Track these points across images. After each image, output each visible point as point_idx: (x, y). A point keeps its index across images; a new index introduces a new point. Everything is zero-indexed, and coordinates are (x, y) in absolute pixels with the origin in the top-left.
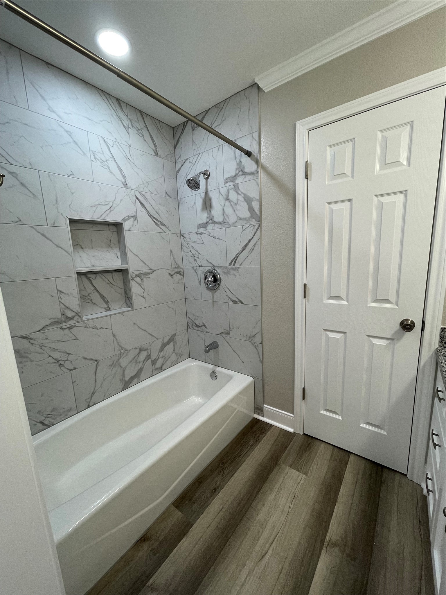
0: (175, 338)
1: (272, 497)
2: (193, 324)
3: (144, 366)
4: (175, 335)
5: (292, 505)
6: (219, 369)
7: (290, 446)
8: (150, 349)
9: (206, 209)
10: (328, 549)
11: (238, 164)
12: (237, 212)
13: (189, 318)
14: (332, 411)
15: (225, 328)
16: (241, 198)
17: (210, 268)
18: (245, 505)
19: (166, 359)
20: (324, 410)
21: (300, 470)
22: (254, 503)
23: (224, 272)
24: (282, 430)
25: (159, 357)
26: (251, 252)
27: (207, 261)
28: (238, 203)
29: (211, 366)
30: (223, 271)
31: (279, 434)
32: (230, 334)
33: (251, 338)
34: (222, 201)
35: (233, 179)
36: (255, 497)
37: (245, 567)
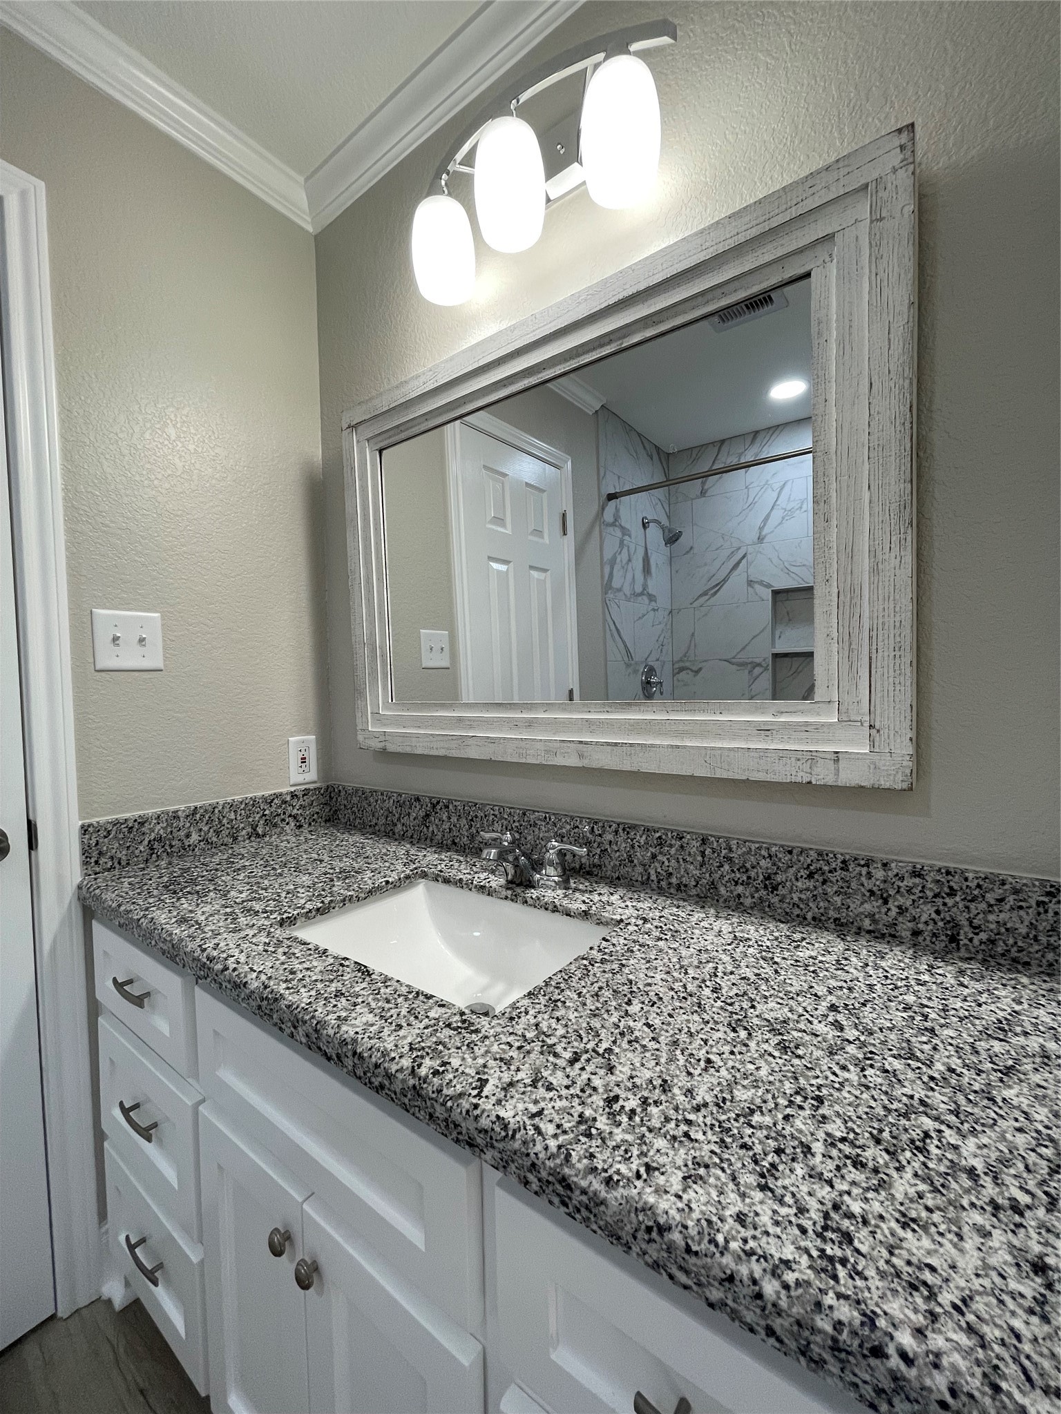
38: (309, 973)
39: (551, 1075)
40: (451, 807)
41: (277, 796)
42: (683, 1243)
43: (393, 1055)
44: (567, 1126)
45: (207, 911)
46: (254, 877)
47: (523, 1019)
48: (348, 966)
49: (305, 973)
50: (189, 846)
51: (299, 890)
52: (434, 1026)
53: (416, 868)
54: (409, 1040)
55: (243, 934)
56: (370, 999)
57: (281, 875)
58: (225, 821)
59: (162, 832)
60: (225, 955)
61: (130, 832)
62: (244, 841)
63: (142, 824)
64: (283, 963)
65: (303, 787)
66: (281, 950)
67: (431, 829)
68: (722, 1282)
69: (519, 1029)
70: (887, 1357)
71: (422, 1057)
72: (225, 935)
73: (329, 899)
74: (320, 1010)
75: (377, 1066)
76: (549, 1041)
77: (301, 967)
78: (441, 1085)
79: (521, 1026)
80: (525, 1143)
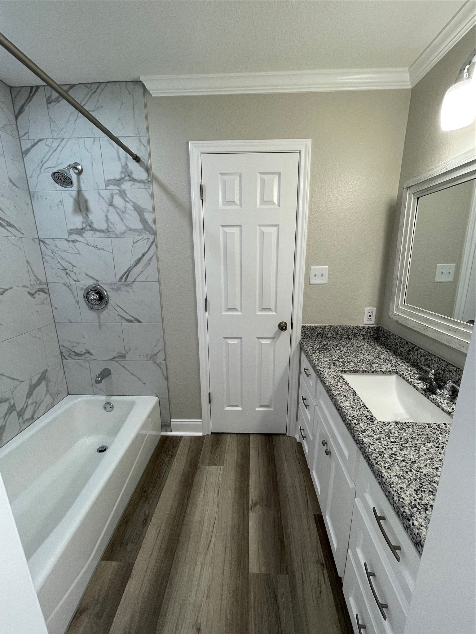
0: (47, 375)
1: (201, 496)
2: (70, 354)
3: (6, 423)
4: (46, 371)
5: (219, 494)
6: (114, 398)
7: (203, 448)
8: (13, 398)
9: (81, 211)
10: (253, 509)
11: (123, 167)
12: (125, 221)
13: (64, 346)
14: (234, 405)
15: (118, 352)
16: (129, 206)
17: (92, 283)
18: (180, 515)
19: (38, 404)
20: (228, 407)
21: (217, 464)
22: (188, 510)
23: (113, 289)
24: (191, 437)
25: (27, 404)
26: (146, 266)
27: (86, 276)
28: (126, 211)
29: (103, 398)
30: (112, 287)
31: (191, 441)
32: (126, 357)
33: (153, 357)
34: (105, 206)
35: (118, 182)
36: (187, 504)
37: (197, 563)
38: (341, 388)
39: (383, 441)
40: (419, 351)
41: (358, 327)
42: (384, 481)
43: (348, 415)
44: (377, 450)
45: (325, 360)
46: (341, 353)
47: (388, 427)
48: (351, 390)
49: (340, 387)
50: (328, 337)
51: (352, 363)
52: (363, 415)
53: (394, 369)
54: (354, 414)
55: (330, 370)
56: (351, 401)
57: (349, 355)
58: (339, 332)
59: (321, 331)
60: (324, 374)
61: (313, 330)
62: (344, 339)
63: (316, 328)
64: (336, 382)
65: (368, 326)
66: (337, 379)
67: (410, 356)
68: (388, 492)
69: (385, 428)
70: (410, 521)
71: (354, 419)
72: (326, 369)
73: (358, 369)
74: (338, 397)
75: (344, 416)
76: (390, 435)
77: (339, 385)
78: (355, 427)
79: (386, 428)
80: (365, 447)
